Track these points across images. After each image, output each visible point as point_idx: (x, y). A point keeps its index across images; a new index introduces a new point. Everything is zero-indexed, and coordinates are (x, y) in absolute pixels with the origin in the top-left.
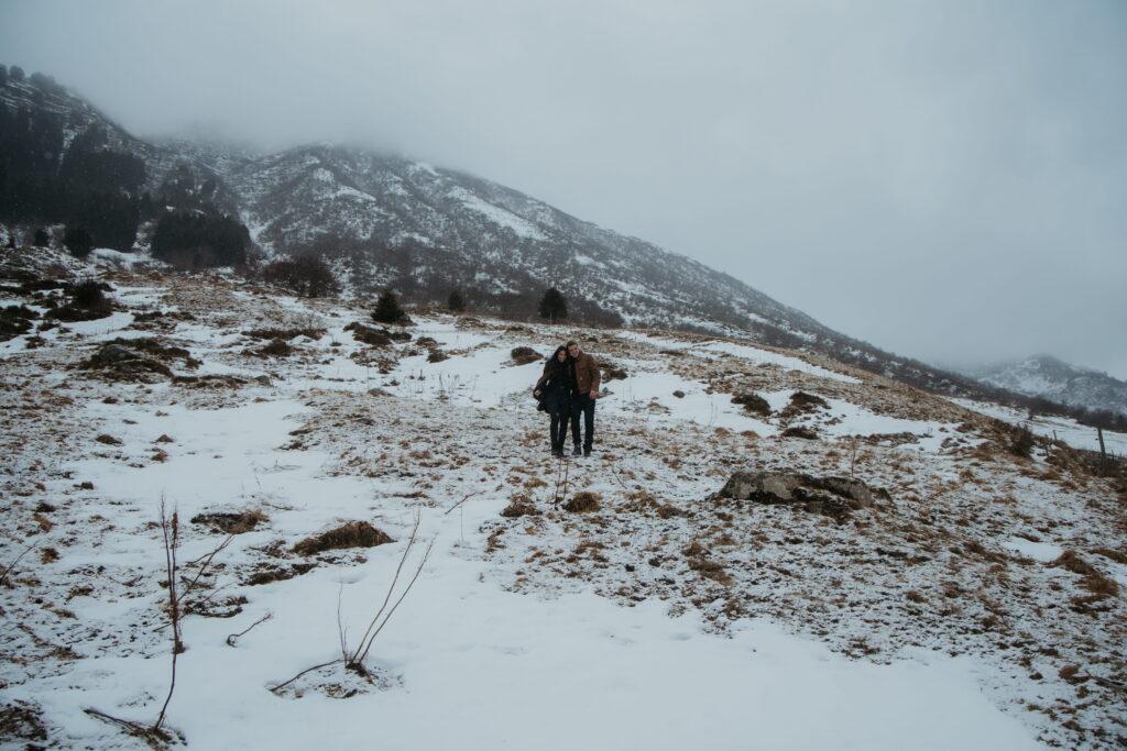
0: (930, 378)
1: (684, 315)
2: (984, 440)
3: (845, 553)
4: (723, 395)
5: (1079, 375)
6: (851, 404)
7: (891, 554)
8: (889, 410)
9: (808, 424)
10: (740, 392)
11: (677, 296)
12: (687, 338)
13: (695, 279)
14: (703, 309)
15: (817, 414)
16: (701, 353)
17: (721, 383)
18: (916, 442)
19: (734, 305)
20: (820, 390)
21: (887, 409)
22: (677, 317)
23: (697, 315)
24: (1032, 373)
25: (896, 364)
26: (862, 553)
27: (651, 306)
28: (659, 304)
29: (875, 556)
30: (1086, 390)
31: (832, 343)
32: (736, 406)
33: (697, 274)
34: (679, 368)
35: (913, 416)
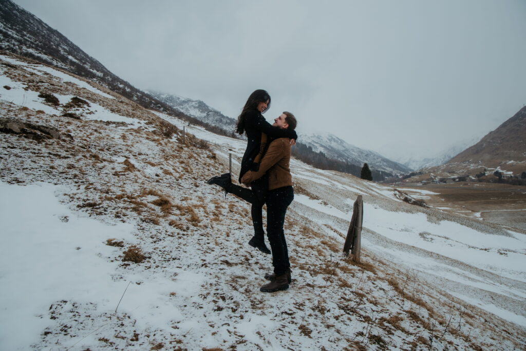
0: (153, 103)
1: (29, 47)
2: (155, 129)
3: (35, 153)
4: (34, 92)
5: (211, 111)
6: (101, 107)
7: (54, 155)
8: (119, 111)
9: (78, 113)
10: (44, 92)
11: (26, 36)
12: (25, 60)
13: (38, 29)
14: (41, 47)
15: (83, 109)
16: (31, 69)
17: (34, 86)
18: (127, 126)
19: (60, 49)
20: (88, 98)
21: (117, 111)
22: (24, 47)
23: (37, 49)
24: (195, 107)
25: (139, 94)
26: (41, 153)
27: (7, 37)
28: (13, 38)
29: (46, 155)
30: (212, 117)
31: (110, 79)
32: (41, 98)
33: (40, 26)
34: (11, 74)
35: (128, 115)
